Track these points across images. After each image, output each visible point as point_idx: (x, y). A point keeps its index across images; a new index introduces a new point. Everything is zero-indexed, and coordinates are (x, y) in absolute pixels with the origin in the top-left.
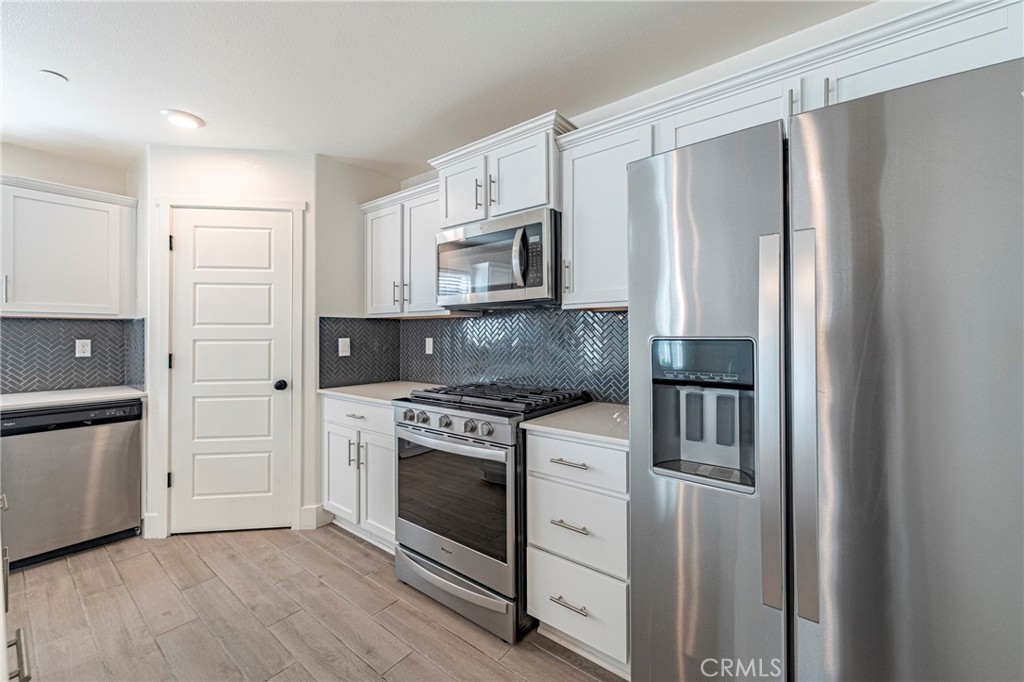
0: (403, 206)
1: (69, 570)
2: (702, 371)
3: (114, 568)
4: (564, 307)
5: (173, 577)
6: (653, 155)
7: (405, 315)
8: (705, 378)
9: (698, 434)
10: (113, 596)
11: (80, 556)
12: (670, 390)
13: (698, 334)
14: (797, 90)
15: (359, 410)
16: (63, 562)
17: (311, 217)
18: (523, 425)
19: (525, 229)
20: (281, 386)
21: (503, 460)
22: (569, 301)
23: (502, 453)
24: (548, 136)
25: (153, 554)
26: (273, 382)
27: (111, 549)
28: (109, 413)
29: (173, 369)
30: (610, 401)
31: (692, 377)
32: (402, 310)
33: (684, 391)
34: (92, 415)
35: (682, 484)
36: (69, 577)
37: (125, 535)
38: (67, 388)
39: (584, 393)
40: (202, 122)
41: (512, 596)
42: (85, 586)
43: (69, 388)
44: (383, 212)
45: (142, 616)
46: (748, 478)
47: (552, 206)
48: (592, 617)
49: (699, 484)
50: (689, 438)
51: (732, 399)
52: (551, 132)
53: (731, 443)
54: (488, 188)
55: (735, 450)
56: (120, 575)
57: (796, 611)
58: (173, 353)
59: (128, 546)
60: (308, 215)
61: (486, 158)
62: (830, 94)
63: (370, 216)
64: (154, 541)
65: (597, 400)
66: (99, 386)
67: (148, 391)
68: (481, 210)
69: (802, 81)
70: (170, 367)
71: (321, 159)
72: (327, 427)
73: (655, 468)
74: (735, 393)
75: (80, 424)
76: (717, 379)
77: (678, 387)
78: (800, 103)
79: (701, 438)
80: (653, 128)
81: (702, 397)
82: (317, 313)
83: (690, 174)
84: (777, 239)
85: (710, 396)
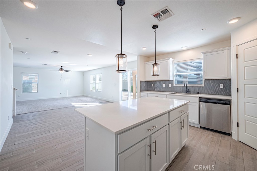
1: (213, 134)
3: (220, 140)
5: (231, 151)
10: (216, 145)
11: (216, 133)
16: (213, 132)
25: (231, 143)
27: (223, 135)
28: (222, 102)
29: (239, 93)
34: (218, 101)
36: (212, 136)
37: (227, 134)
38: (218, 95)
42: (213, 139)
43: (219, 95)
45: (218, 153)
56: (220, 142)
58: (238, 88)
59: (227, 137)
64: (234, 140)
66: (225, 95)
70: (237, 92)
75: (215, 103)
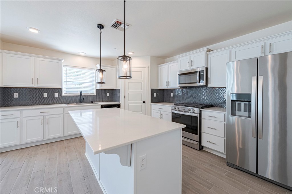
0: (168, 66)
2: (241, 99)
4: (208, 87)
6: (230, 62)
7: (168, 88)
8: (241, 100)
9: (240, 110)
12: (234, 103)
13: (240, 92)
14: (263, 45)
15: (161, 107)
17: (149, 69)
18: (201, 110)
19: (200, 71)
20: (144, 102)
21: (197, 116)
22: (209, 86)
23: (197, 114)
24: (205, 52)
26: (142, 102)
30: (218, 107)
31: (239, 100)
32: (168, 87)
33: (237, 103)
35: (236, 118)
39: (211, 105)
40: (133, 53)
41: (199, 141)
44: (163, 67)
46: (250, 117)
47: (206, 67)
48: (216, 145)
49: (240, 118)
50: (238, 111)
51: (247, 104)
52: (206, 52)
53: (247, 112)
54: (191, 63)
55: (248, 113)
57: (258, 138)
58: (125, 95)
60: (149, 68)
61: (190, 57)
62: (271, 46)
63: (160, 68)
65: (214, 106)
67: (121, 102)
68: (189, 67)
69: (265, 43)
70: (125, 98)
71: (151, 57)
72: (152, 111)
73: (232, 116)
74: (248, 103)
76: (244, 100)
77: (236, 102)
78: (264, 48)
79: (240, 111)
80: (230, 51)
81: (241, 104)
82: (151, 88)
83: (239, 66)
84: (255, 78)
85: (243, 104)
